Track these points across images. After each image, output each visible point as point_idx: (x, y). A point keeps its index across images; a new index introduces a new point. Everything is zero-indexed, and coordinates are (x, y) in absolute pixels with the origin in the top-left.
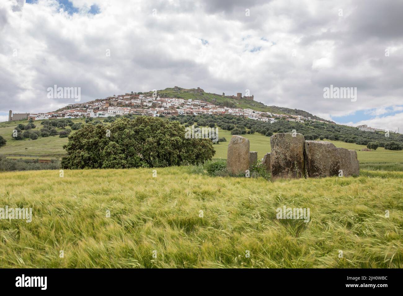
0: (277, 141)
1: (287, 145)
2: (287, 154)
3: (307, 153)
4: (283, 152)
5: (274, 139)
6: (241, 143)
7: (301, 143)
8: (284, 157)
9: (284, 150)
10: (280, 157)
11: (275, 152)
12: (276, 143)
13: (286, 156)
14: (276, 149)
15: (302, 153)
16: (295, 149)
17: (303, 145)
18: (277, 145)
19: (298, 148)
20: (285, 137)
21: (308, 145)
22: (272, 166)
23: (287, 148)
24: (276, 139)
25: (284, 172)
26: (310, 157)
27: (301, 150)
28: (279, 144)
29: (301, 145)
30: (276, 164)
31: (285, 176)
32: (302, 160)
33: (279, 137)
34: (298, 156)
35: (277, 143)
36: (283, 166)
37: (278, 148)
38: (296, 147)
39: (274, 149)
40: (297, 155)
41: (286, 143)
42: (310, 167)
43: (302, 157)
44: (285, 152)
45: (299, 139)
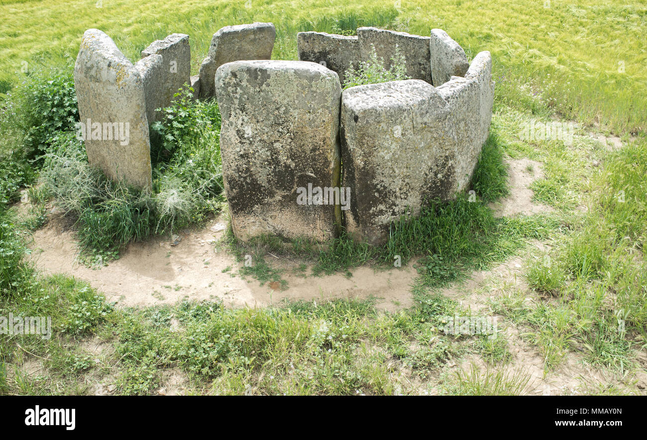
0: (241, 95)
1: (276, 112)
2: (277, 145)
3: (351, 144)
4: (265, 137)
5: (229, 83)
6: (112, 84)
7: (328, 108)
8: (269, 153)
9: (267, 130)
10: (254, 154)
11: (235, 133)
12: (236, 102)
13: (275, 152)
14: (240, 122)
15: (333, 140)
16: (308, 130)
17: (335, 112)
18: (243, 109)
19: (317, 127)
20: (268, 85)
21: (356, 119)
22: (230, 182)
23: (279, 124)
24: (236, 85)
25: (269, 204)
26: (359, 162)
27: (330, 134)
28: (248, 106)
29: (328, 117)
30: (240, 176)
31: (274, 213)
32: (332, 165)
33: (248, 81)
34: (317, 153)
35: (240, 99)
36: (265, 184)
37: (246, 119)
38: (311, 121)
39: (231, 124)
40: (314, 150)
41: (273, 107)
42: (361, 193)
43: (332, 156)
44: (273, 139)
45: (321, 94)
